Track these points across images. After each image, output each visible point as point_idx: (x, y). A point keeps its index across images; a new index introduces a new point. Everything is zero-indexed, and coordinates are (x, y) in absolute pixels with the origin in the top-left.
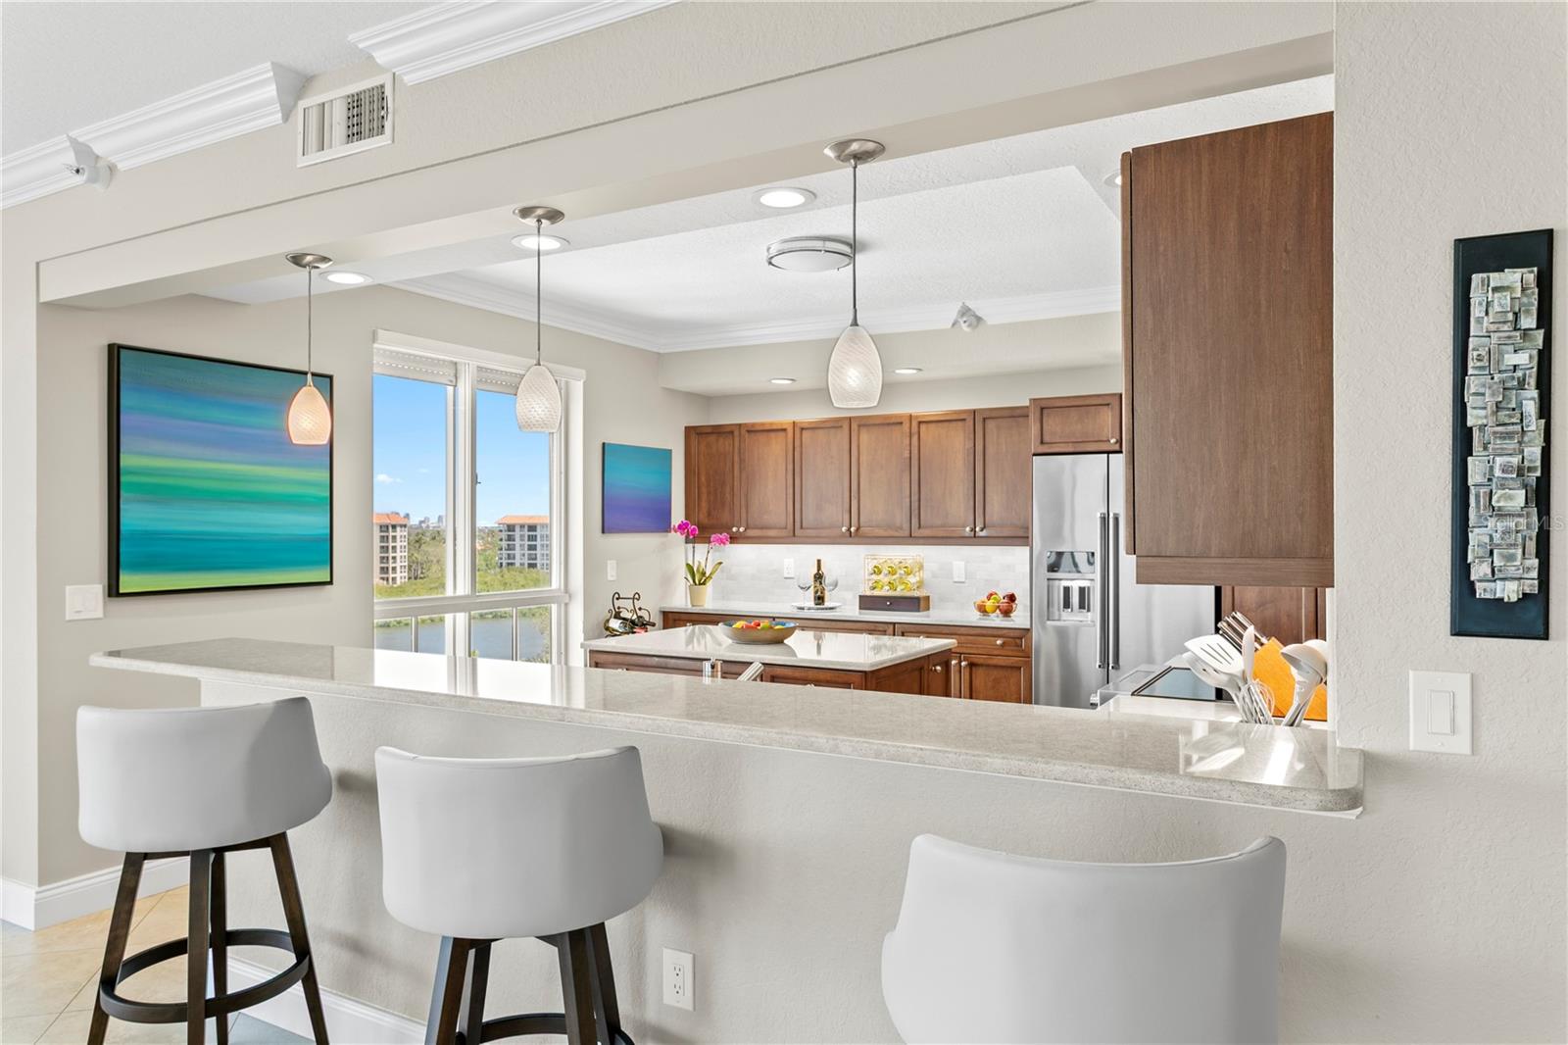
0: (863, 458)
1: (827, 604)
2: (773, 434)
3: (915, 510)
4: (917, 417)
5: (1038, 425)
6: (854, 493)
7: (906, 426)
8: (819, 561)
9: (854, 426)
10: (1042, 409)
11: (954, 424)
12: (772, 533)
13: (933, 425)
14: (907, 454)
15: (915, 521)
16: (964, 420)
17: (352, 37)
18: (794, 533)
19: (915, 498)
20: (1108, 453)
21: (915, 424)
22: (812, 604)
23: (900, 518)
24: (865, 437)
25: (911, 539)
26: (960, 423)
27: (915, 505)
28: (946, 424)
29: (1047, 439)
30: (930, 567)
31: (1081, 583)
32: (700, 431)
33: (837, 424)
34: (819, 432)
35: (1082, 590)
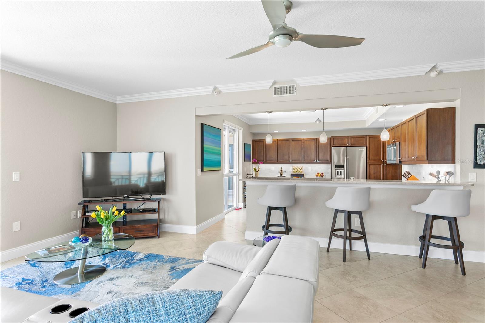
0: (293, 147)
1: (283, 176)
3: (304, 157)
5: (333, 141)
6: (290, 154)
7: (302, 141)
8: (281, 167)
9: (291, 141)
10: (334, 138)
11: (312, 141)
12: (273, 161)
13: (308, 141)
14: (302, 147)
15: (304, 159)
16: (314, 140)
17: (294, 78)
18: (277, 162)
19: (304, 155)
20: (347, 147)
21: (304, 140)
22: (280, 176)
23: (301, 158)
24: (293, 143)
25: (303, 162)
27: (304, 156)
28: (310, 141)
29: (335, 144)
30: (304, 168)
31: (341, 170)
32: (255, 141)
33: (287, 140)
34: (283, 142)
35: (341, 172)
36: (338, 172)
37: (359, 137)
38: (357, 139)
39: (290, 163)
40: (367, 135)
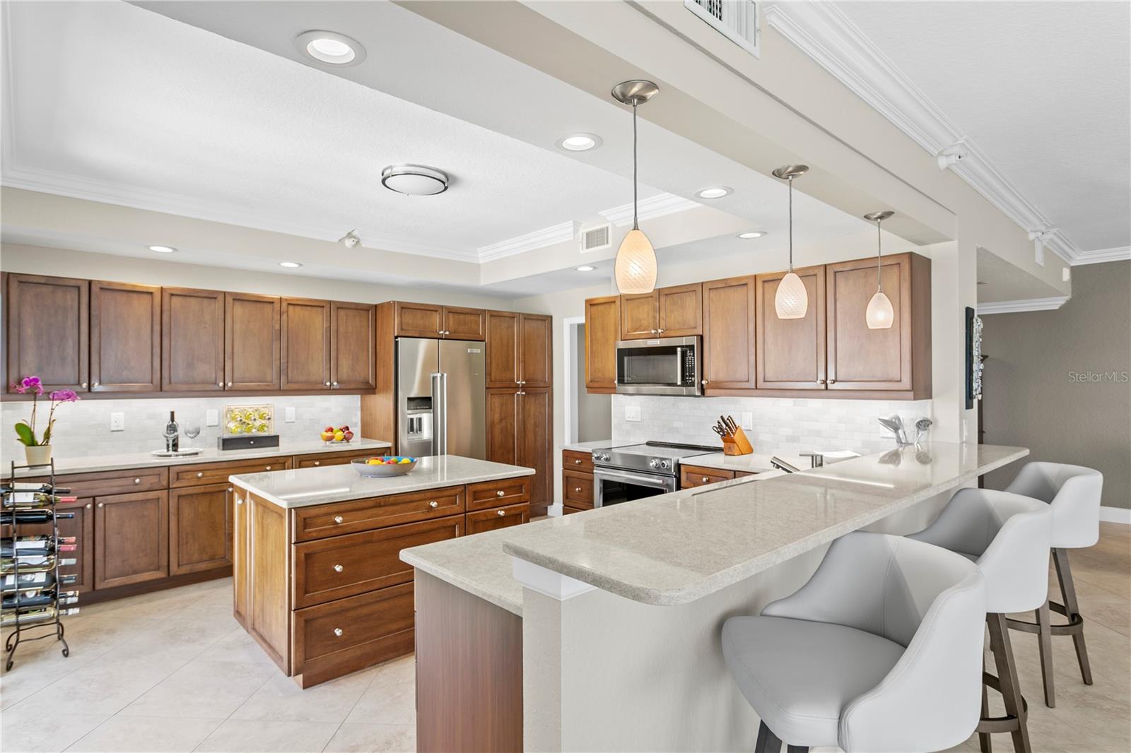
0: (237, 327)
2: (135, 296)
3: (283, 371)
4: (286, 300)
5: (400, 318)
6: (226, 354)
7: (277, 306)
8: (172, 413)
9: (229, 300)
10: (401, 308)
11: (315, 308)
12: (136, 388)
13: (298, 308)
14: (277, 327)
15: (284, 378)
16: (323, 307)
18: (160, 388)
19: (284, 360)
20: (439, 339)
21: (284, 305)
22: (164, 452)
23: (272, 375)
24: (239, 310)
25: (279, 391)
26: (319, 309)
27: (284, 366)
28: (309, 308)
29: (404, 327)
31: (418, 416)
32: (22, 279)
33: (211, 296)
34: (193, 300)
35: (420, 419)
36: (412, 420)
37: (467, 311)
38: (462, 317)
39: (225, 392)
40: (486, 308)
